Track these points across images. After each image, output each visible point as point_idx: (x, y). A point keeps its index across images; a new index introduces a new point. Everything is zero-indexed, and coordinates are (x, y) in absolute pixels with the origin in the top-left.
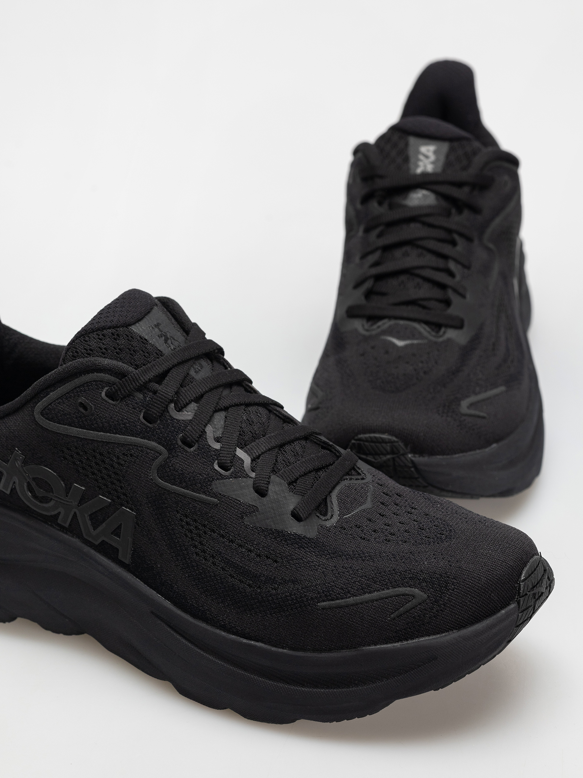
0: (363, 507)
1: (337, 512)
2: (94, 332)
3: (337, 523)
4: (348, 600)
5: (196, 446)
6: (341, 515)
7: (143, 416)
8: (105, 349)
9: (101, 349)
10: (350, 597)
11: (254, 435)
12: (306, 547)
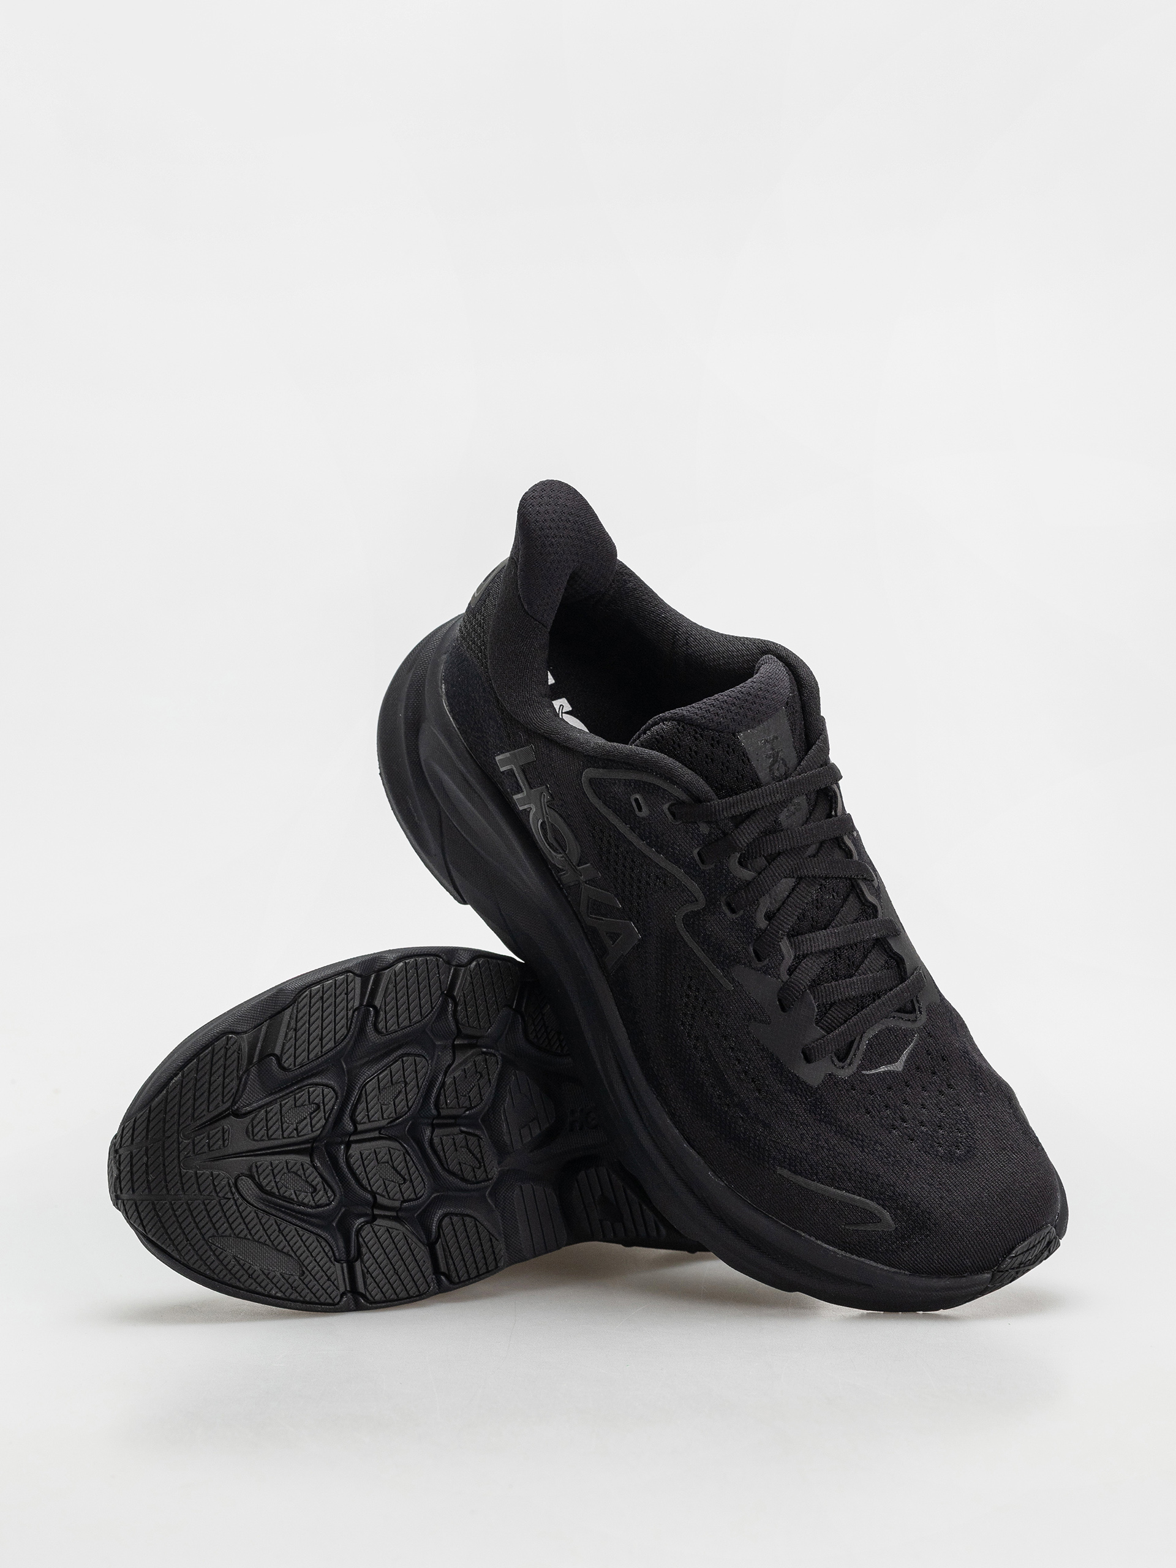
0: (890, 1068)
1: (857, 1062)
2: (692, 725)
3: (849, 1077)
4: (810, 1181)
5: (742, 912)
6: (862, 1067)
7: (699, 852)
8: (696, 752)
9: (691, 751)
10: (814, 1180)
11: (815, 923)
12: (799, 1094)
